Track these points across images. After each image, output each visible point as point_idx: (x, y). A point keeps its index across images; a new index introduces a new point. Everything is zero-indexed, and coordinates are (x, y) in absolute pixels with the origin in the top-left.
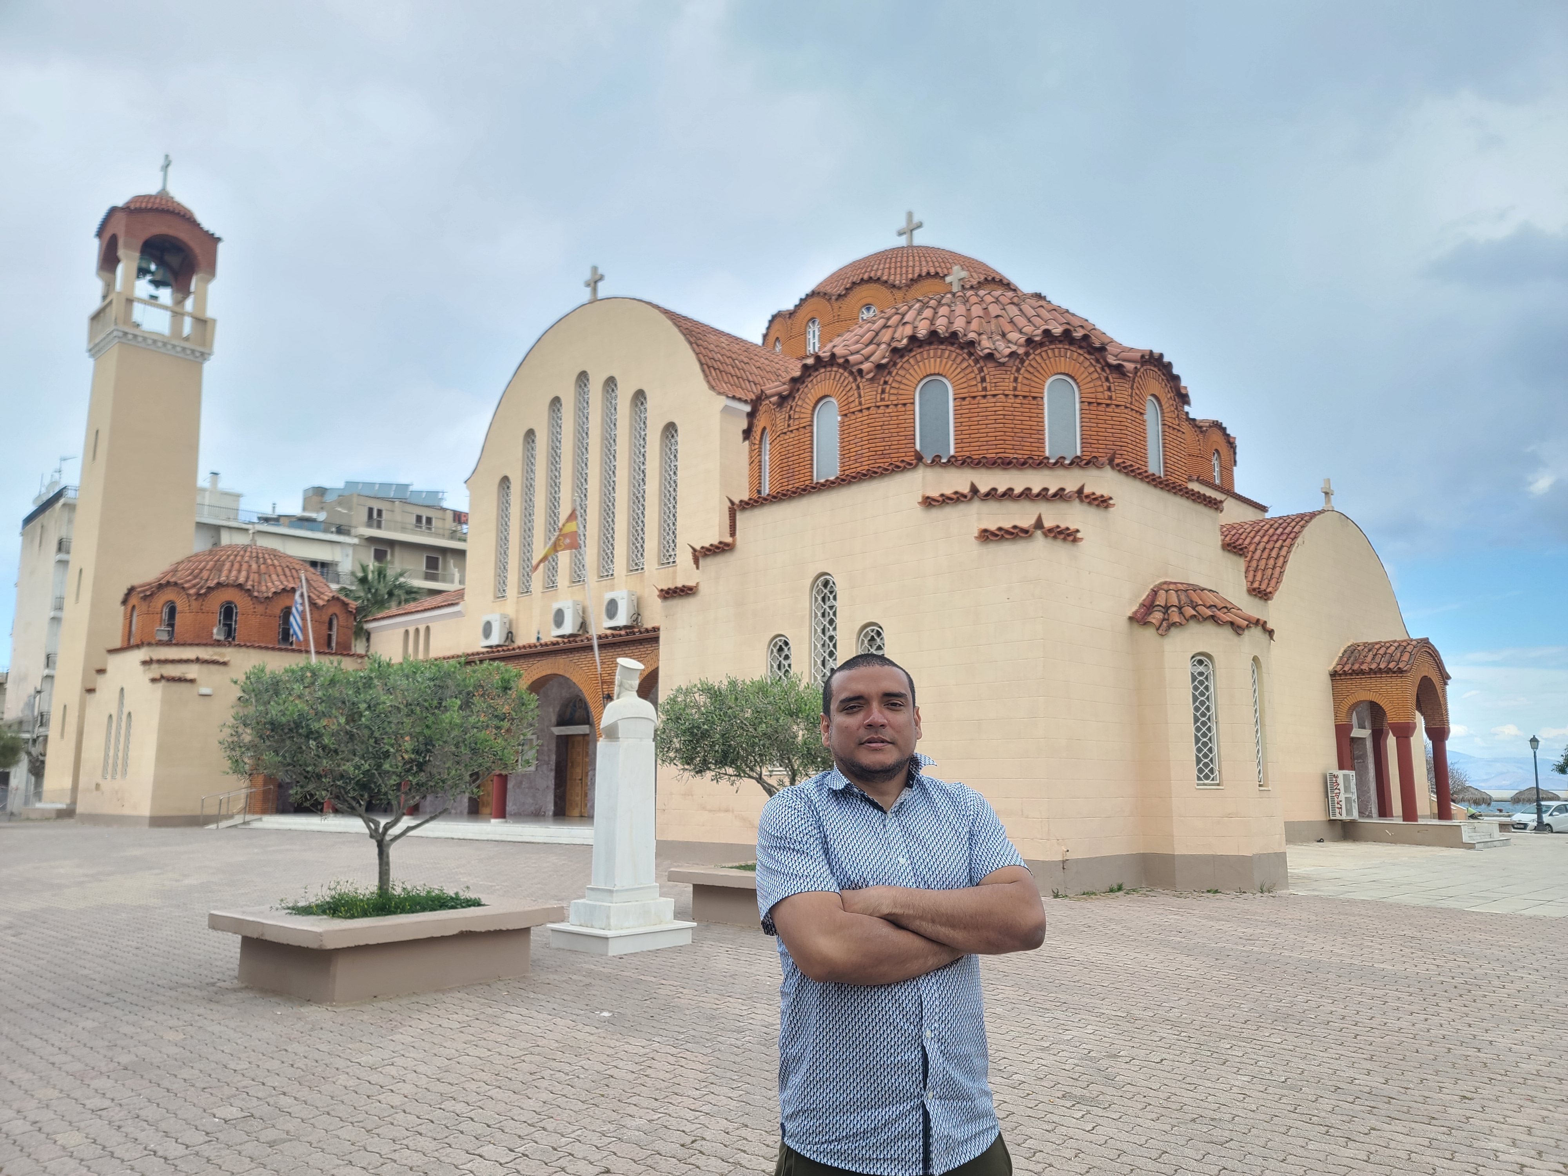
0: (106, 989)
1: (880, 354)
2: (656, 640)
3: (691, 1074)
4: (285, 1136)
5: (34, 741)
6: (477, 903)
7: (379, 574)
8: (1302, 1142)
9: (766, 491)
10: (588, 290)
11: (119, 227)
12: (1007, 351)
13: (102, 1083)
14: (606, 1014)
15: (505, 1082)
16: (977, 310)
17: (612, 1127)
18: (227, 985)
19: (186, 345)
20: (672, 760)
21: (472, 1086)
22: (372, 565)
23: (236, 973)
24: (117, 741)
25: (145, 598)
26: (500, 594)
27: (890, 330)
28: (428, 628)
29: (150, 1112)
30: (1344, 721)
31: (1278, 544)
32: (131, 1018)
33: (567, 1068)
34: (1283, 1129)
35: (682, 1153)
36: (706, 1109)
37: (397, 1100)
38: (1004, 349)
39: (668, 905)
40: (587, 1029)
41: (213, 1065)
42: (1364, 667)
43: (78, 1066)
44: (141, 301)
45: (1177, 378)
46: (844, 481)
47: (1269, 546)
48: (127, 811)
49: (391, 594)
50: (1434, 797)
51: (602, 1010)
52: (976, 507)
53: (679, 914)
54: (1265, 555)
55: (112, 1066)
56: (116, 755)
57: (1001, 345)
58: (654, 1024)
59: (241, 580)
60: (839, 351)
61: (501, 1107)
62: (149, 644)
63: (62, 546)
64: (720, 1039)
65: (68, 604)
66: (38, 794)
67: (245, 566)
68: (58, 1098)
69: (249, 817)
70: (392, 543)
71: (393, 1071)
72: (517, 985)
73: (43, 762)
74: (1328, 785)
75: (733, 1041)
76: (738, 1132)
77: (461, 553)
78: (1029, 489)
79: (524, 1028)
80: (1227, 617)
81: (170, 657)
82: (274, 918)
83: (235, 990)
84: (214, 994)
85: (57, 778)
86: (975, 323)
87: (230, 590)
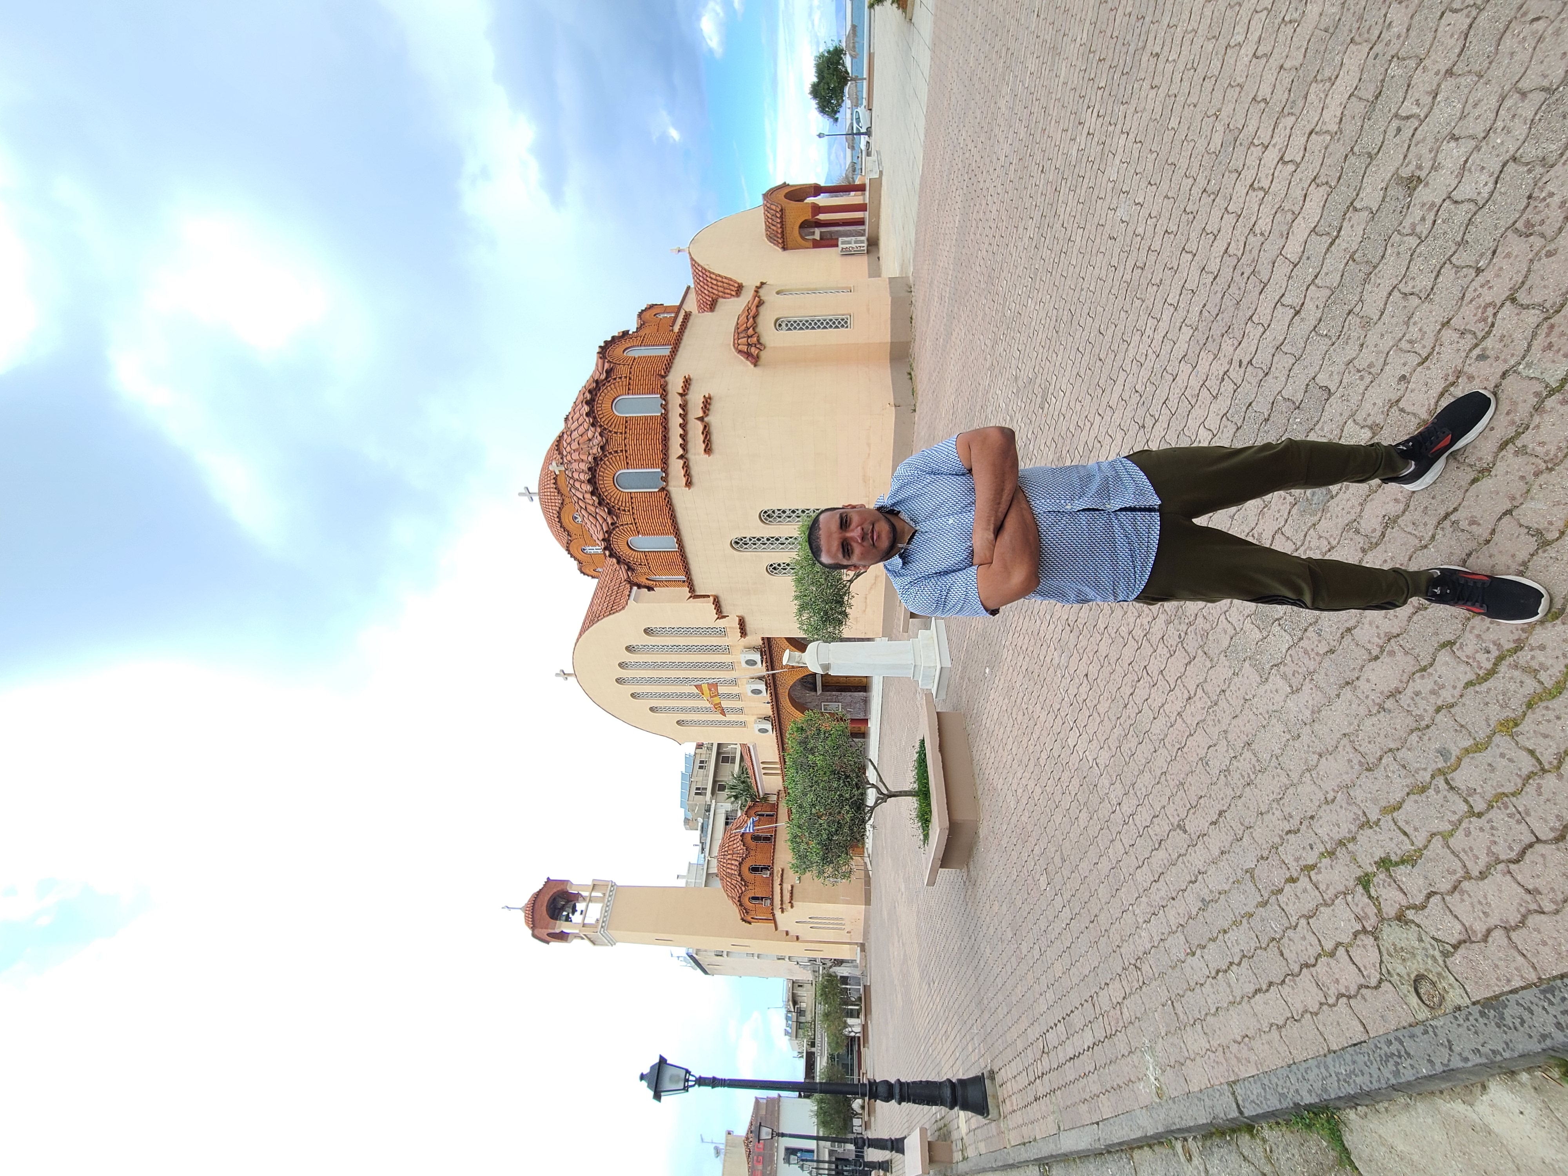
0: (966, 939)
1: (602, 512)
2: (769, 639)
3: (1026, 625)
4: (1059, 853)
5: (824, 964)
6: (923, 742)
7: (732, 788)
8: (1071, 268)
9: (684, 578)
10: (569, 678)
11: (543, 932)
12: (599, 438)
13: (1024, 949)
14: (987, 670)
15: (1029, 730)
16: (575, 456)
17: (1059, 672)
19: (608, 895)
20: (840, 632)
21: (1031, 750)
22: (727, 792)
23: (959, 870)
24: (824, 923)
25: (747, 913)
26: (743, 724)
27: (588, 506)
28: (763, 763)
29: (1043, 924)
30: (810, 244)
31: (709, 279)
32: (985, 928)
33: (1021, 694)
34: (1063, 279)
35: (1076, 632)
36: (1048, 617)
37: (1038, 790)
38: (598, 440)
39: (922, 633)
40: (996, 682)
41: (1014, 887)
42: (779, 231)
43: (1013, 959)
44: (584, 919)
45: (613, 337)
46: (677, 533)
47: (710, 285)
48: (862, 917)
49: (743, 782)
50: (852, 193)
51: (985, 673)
52: (690, 456)
53: (927, 629)
54: (717, 288)
55: (1014, 942)
56: (833, 924)
57: (595, 442)
58: (994, 643)
59: (737, 863)
60: (601, 537)
61: (1045, 733)
62: (772, 909)
63: (719, 955)
65: (750, 951)
66: (853, 961)
67: (729, 862)
68: (1033, 972)
69: (866, 855)
70: (715, 782)
71: (1020, 791)
72: (968, 719)
73: (835, 960)
74: (847, 253)
77: (719, 745)
78: (680, 425)
79: (995, 717)
80: (754, 309)
81: (779, 898)
82: (930, 853)
83: (968, 871)
84: (970, 883)
85: (844, 953)
86: (583, 457)
87: (742, 869)
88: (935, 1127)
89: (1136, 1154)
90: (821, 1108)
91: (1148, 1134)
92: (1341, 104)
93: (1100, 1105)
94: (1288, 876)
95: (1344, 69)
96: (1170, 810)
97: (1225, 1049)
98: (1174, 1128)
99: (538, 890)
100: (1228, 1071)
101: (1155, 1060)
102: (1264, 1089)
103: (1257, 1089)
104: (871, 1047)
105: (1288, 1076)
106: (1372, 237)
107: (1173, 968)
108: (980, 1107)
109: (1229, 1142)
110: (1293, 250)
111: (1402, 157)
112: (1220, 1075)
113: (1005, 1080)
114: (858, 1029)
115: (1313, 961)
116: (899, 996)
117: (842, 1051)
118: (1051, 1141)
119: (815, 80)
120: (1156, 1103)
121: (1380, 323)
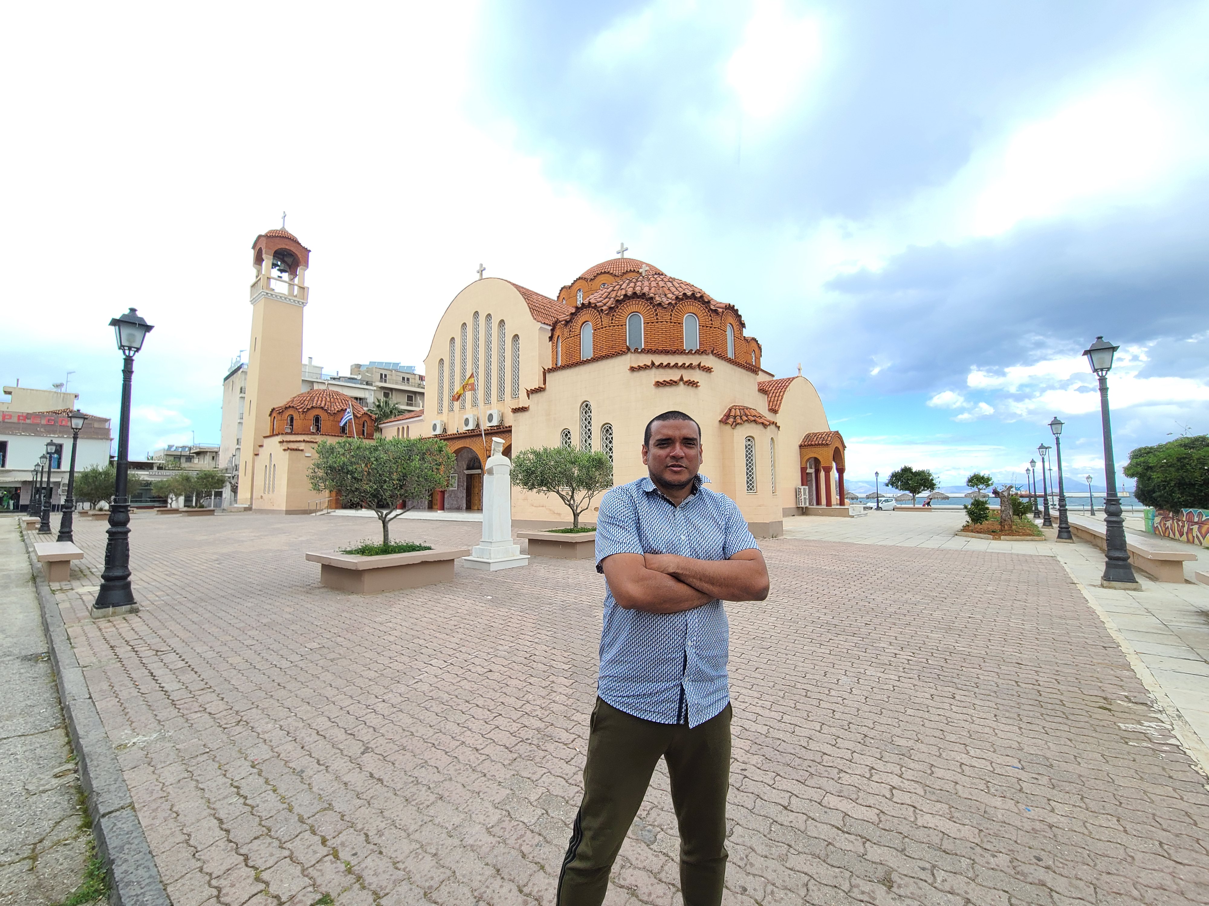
0: (259, 588)
1: (611, 303)
2: (510, 431)
3: (529, 625)
4: (339, 656)
5: (233, 477)
6: (429, 548)
7: (386, 403)
8: (801, 646)
9: (559, 364)
10: (479, 274)
11: (263, 245)
12: (667, 302)
13: (253, 633)
14: (489, 597)
15: (442, 630)
16: (654, 284)
17: (492, 650)
18: (316, 585)
19: (295, 299)
20: (518, 484)
21: (426, 632)
22: (383, 399)
23: (320, 580)
24: (270, 477)
25: (279, 413)
26: (440, 411)
27: (615, 292)
28: (408, 427)
29: (275, 646)
30: (804, 466)
31: (779, 391)
32: (270, 601)
33: (472, 623)
34: (793, 641)
35: (525, 662)
36: (536, 640)
37: (392, 639)
39: (518, 548)
40: (481, 604)
41: (307, 623)
42: (813, 443)
43: (242, 625)
44: (274, 279)
45: (740, 316)
46: (594, 360)
47: (776, 391)
48: (275, 508)
49: (391, 412)
50: (838, 497)
51: (488, 596)
52: (654, 370)
53: (522, 552)
54: (774, 395)
55: (258, 624)
56: (269, 484)
57: (664, 299)
58: (512, 601)
59: (323, 405)
60: (592, 301)
61: (441, 642)
62: (282, 434)
63: (242, 390)
64: (542, 608)
65: (245, 416)
66: (236, 501)
67: (324, 399)
68: (231, 640)
69: (329, 511)
70: (391, 389)
71: (391, 625)
72: (449, 585)
73: (237, 487)
74: (797, 492)
75: (548, 609)
76: (551, 651)
77: (423, 394)
78: (677, 364)
79: (451, 604)
80: (760, 421)
81: (292, 440)
82: (335, 556)
83: (319, 588)
84: (309, 590)
85: (243, 494)
86: (653, 289)
87: (318, 410)
88: (83, 568)
89: (61, 732)
90: (100, 473)
91: (80, 740)
92: (937, 826)
93: (108, 699)
94: (328, 837)
95: (961, 827)
96: (381, 740)
97: (166, 798)
98: (88, 761)
99: (300, 242)
100: (144, 802)
101: (152, 741)
102: (127, 834)
103: (127, 826)
104: (157, 516)
105: (140, 852)
106: (846, 857)
107: (240, 751)
108: (102, 602)
109: (75, 808)
110: (832, 801)
111: (905, 873)
112: (139, 796)
113: (130, 622)
114: (174, 505)
115: (251, 863)
116: (205, 537)
117: (154, 493)
118: (72, 661)
119: (914, 470)
120: (111, 744)
121: (784, 869)
